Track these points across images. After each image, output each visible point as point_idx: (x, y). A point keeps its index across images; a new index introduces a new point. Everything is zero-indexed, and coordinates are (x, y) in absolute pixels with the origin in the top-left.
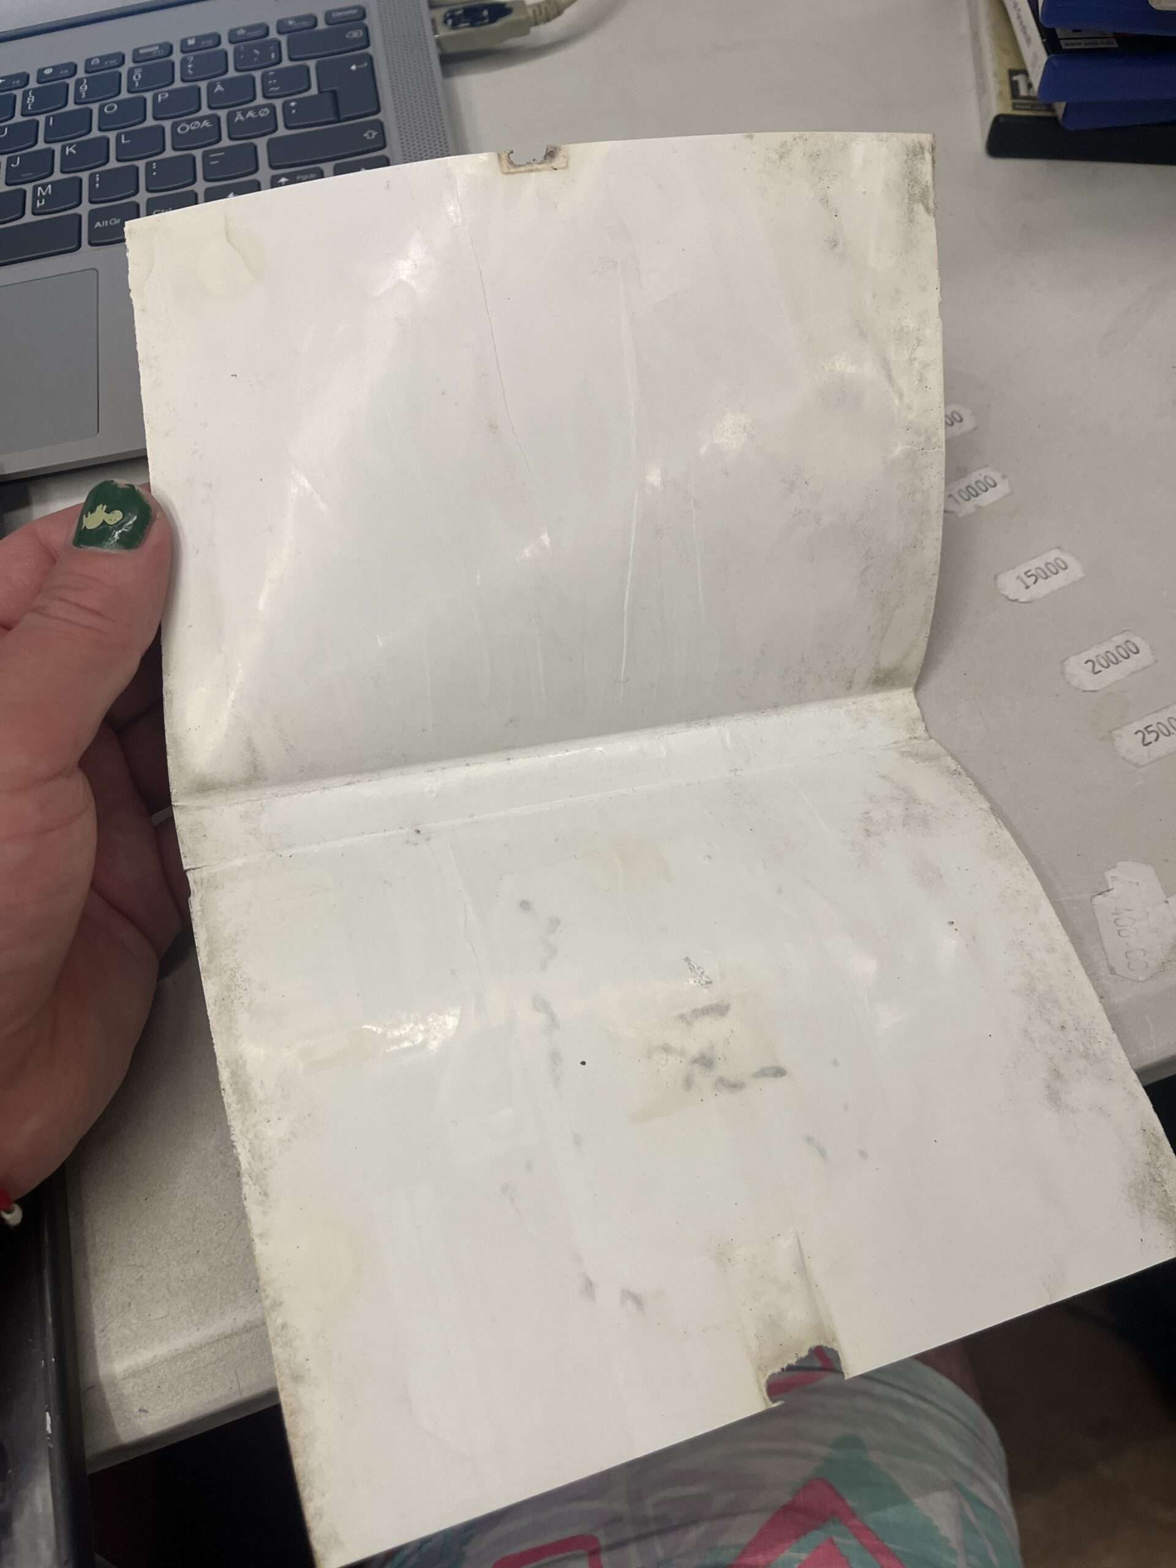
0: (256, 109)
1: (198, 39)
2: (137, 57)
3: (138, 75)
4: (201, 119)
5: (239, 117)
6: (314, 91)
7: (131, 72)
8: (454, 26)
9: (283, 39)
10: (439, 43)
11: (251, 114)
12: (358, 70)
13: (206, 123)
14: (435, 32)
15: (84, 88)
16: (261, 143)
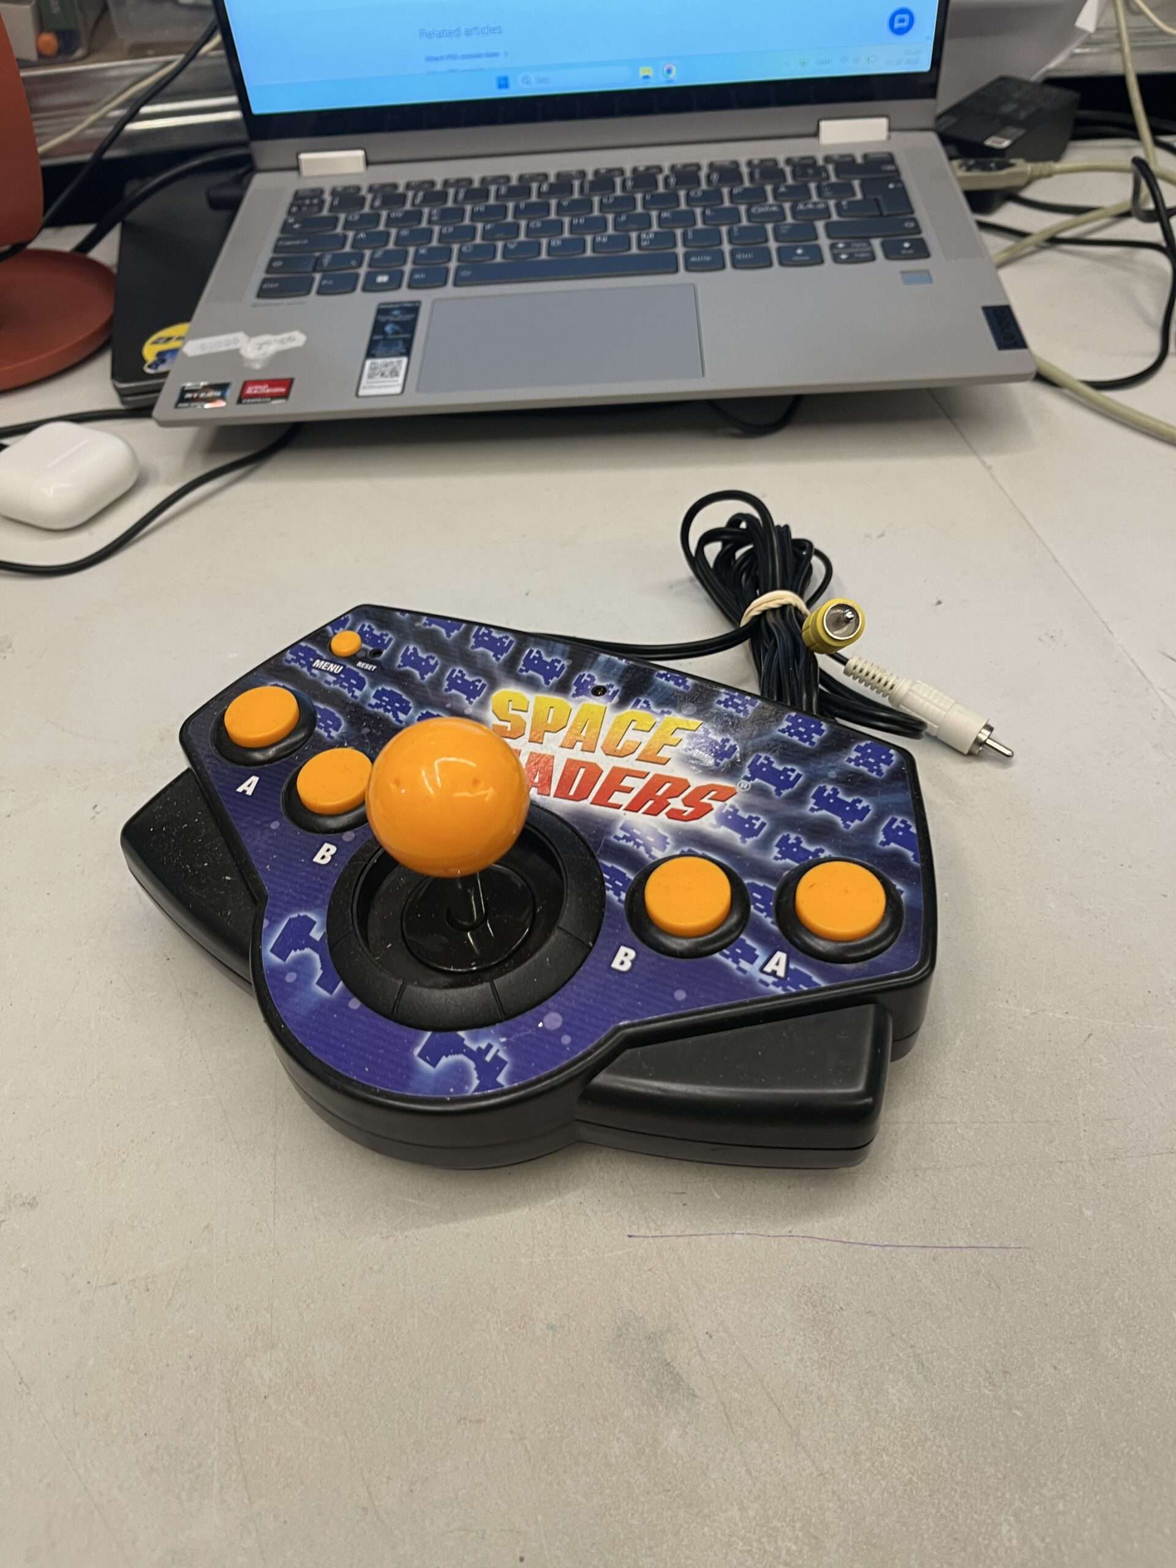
0: (815, 204)
1: (762, 161)
2: (711, 166)
3: (715, 177)
4: (771, 206)
5: (801, 207)
6: (859, 196)
7: (708, 177)
8: (969, 169)
9: (831, 168)
10: (961, 180)
11: (810, 206)
12: (894, 189)
13: (774, 209)
14: (954, 173)
15: (672, 181)
16: (820, 225)
